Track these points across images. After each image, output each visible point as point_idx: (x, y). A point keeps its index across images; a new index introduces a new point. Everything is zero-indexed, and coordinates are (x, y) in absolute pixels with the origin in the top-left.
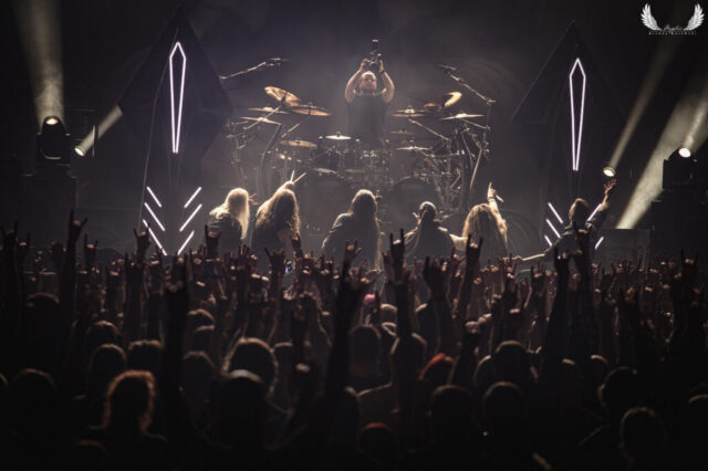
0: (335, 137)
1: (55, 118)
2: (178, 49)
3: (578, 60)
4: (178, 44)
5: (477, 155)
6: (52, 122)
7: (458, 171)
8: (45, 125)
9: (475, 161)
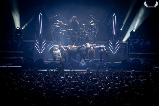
0: (70, 30)
1: (18, 27)
2: (41, 14)
3: (114, 14)
4: (41, 13)
5: (96, 32)
6: (18, 28)
7: (93, 35)
8: (17, 29)
9: (96, 33)
